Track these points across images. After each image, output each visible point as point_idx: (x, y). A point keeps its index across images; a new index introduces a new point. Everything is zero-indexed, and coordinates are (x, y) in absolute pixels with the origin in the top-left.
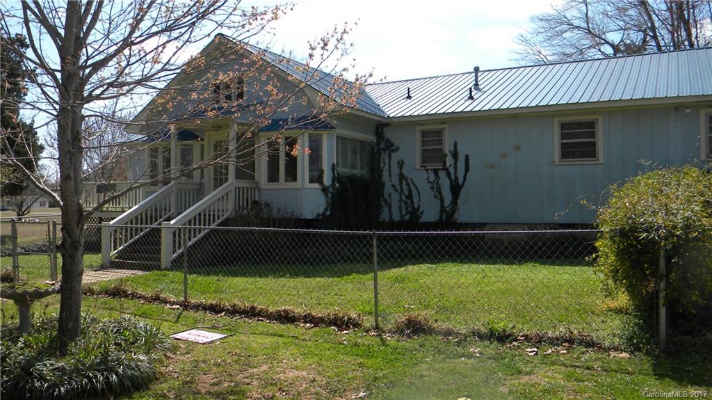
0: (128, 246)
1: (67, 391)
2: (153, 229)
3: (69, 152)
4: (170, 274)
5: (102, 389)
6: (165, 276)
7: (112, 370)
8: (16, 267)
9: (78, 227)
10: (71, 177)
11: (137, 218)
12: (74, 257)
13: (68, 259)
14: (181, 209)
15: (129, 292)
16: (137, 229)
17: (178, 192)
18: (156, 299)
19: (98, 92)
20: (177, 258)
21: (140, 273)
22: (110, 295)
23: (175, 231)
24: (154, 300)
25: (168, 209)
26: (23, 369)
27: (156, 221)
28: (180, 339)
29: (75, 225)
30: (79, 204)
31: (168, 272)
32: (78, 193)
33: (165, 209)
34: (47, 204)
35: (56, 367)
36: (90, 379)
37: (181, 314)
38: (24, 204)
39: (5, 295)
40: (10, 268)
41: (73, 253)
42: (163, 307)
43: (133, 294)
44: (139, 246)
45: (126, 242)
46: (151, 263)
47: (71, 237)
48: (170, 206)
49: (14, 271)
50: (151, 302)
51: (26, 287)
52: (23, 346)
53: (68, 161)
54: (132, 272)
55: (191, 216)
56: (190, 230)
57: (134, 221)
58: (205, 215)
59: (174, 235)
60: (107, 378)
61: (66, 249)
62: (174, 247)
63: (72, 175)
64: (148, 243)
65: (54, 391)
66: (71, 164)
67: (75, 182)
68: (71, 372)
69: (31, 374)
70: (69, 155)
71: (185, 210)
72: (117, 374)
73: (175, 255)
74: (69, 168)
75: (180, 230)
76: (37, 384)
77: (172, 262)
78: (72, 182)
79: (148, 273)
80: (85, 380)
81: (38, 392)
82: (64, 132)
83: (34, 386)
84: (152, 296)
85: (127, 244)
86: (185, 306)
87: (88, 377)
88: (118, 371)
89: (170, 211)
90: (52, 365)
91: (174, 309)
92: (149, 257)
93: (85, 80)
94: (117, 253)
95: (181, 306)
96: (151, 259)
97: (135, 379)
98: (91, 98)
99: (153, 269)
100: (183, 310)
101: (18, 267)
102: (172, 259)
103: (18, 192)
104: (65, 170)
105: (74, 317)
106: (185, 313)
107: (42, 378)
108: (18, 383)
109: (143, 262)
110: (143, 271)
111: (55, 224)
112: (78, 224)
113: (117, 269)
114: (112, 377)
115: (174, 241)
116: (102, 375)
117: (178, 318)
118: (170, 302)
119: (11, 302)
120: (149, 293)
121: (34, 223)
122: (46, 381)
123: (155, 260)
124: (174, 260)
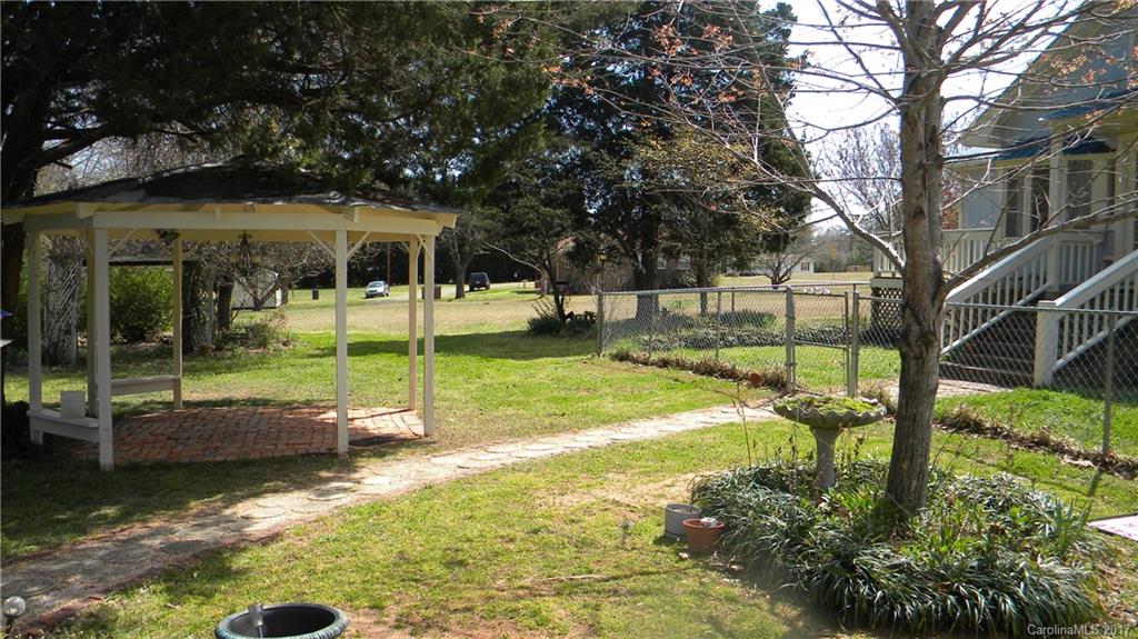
0: (969, 340)
1: (918, 614)
2: (1018, 313)
3: (921, 166)
4: (1057, 397)
5: (984, 623)
6: (1046, 399)
7: (1003, 588)
8: (791, 364)
9: (933, 305)
10: (922, 212)
11: (985, 293)
12: (924, 360)
13: (912, 363)
14: (1075, 279)
15: (988, 425)
16: (985, 312)
17: (1062, 247)
18: (1041, 443)
19: (975, 50)
20: (1064, 367)
21: (994, 389)
22: (951, 426)
23: (1063, 318)
24: (1038, 444)
25: (1042, 278)
26: (837, 556)
27: (1019, 299)
28: (1111, 534)
29: (927, 301)
30: (936, 262)
31: (1052, 394)
32: (935, 241)
33: (1038, 278)
34: (812, 268)
35: (896, 562)
36: (961, 599)
37: (1097, 479)
38: (783, 265)
39: (800, 417)
40: (782, 366)
41: (922, 353)
42: (1058, 462)
43: (996, 429)
44: (989, 341)
45: (965, 333)
46: (1011, 373)
47: (920, 324)
48: (1045, 273)
49: (788, 372)
50: (1030, 447)
51: (830, 405)
52: (828, 509)
53: (919, 182)
54: (981, 386)
55: (1096, 293)
56: (1091, 318)
57: (980, 298)
58: (1122, 291)
59: (1062, 324)
60: (994, 602)
61: (909, 345)
62: (1060, 347)
63: (926, 210)
64: (1008, 338)
65: (893, 609)
66: (925, 189)
67: (931, 223)
68: (926, 577)
69: (852, 569)
70: (921, 172)
71: (1083, 281)
72: (1013, 595)
73: (1061, 362)
74: (920, 195)
75: (1072, 316)
76: (864, 590)
77: (1054, 375)
78: (926, 222)
79: (1010, 391)
80: (952, 597)
81: (865, 605)
82: (913, 130)
83: (858, 592)
84: (1032, 437)
85: (967, 336)
86: (1105, 463)
87: (956, 593)
88: (1016, 593)
89: (1045, 282)
90: (887, 556)
91: (1082, 467)
92: (1016, 363)
93: (943, 35)
94: (949, 351)
95: (1095, 462)
96: (1011, 366)
97: (1050, 612)
98: (957, 64)
99: (1022, 385)
100: (1101, 471)
101: (794, 364)
102: (1054, 368)
103: (781, 248)
104: (914, 201)
105: (917, 469)
106: (1106, 477)
107: (870, 579)
108: (830, 581)
109: (997, 371)
110: (1003, 386)
111: (857, 298)
112: (933, 299)
113: (954, 379)
114: (1005, 602)
115: (1061, 337)
116: (985, 593)
117: (1094, 486)
118: (1070, 453)
119: (805, 428)
120: (1026, 429)
121: (822, 295)
122: (879, 586)
123: (1019, 368)
124: (1059, 372)
